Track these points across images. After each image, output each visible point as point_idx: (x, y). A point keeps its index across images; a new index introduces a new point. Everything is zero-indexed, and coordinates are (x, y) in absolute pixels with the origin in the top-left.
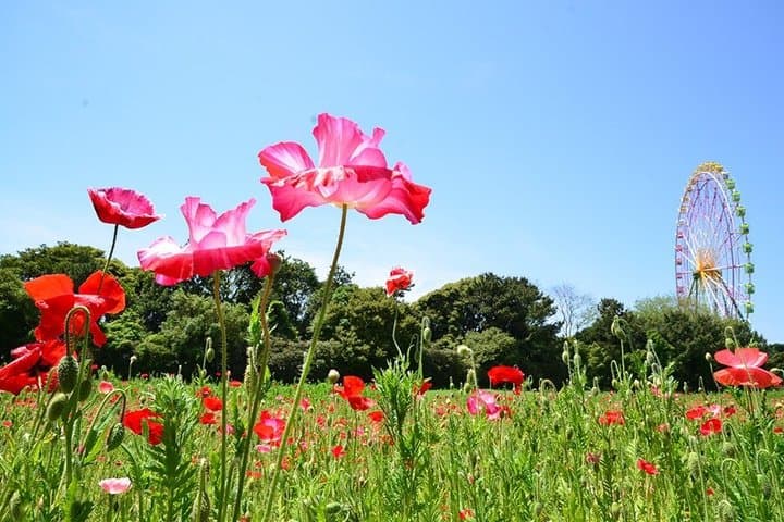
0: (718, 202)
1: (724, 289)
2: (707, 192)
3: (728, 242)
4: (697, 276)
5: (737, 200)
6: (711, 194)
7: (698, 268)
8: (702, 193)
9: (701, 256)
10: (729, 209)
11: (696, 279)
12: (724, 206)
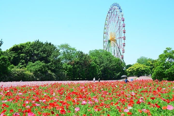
0: (117, 17)
1: (117, 45)
2: (114, 14)
3: (119, 30)
4: (109, 41)
5: (122, 16)
6: (115, 14)
7: (110, 39)
8: (113, 14)
9: (111, 35)
10: (120, 19)
11: (109, 42)
12: (119, 18)
